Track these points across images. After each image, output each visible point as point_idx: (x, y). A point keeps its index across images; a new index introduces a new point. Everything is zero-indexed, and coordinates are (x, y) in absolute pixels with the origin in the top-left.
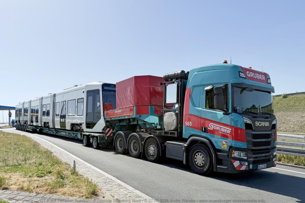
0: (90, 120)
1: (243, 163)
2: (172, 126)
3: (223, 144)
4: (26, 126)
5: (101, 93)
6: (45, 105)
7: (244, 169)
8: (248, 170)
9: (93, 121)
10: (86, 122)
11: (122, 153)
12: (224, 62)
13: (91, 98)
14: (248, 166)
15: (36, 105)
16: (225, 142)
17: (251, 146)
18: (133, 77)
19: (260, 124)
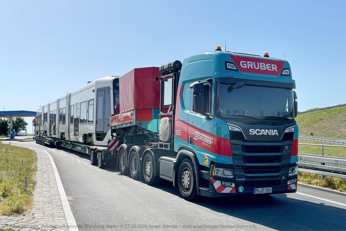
0: (100, 130)
1: (226, 184)
2: (166, 136)
3: (205, 159)
4: (44, 138)
5: (112, 91)
6: (62, 108)
7: (228, 192)
8: (235, 193)
9: (103, 131)
10: (96, 131)
11: (124, 174)
12: (216, 49)
13: (101, 99)
14: (237, 188)
15: (54, 110)
16: (207, 156)
17: (242, 162)
18: (133, 70)
19: (258, 132)
